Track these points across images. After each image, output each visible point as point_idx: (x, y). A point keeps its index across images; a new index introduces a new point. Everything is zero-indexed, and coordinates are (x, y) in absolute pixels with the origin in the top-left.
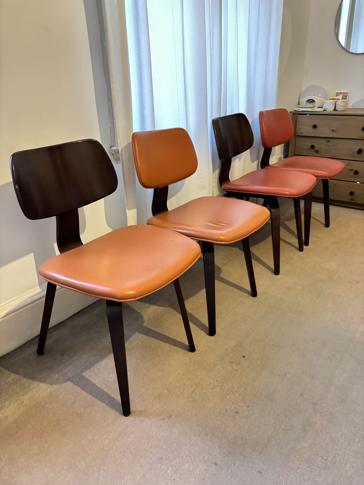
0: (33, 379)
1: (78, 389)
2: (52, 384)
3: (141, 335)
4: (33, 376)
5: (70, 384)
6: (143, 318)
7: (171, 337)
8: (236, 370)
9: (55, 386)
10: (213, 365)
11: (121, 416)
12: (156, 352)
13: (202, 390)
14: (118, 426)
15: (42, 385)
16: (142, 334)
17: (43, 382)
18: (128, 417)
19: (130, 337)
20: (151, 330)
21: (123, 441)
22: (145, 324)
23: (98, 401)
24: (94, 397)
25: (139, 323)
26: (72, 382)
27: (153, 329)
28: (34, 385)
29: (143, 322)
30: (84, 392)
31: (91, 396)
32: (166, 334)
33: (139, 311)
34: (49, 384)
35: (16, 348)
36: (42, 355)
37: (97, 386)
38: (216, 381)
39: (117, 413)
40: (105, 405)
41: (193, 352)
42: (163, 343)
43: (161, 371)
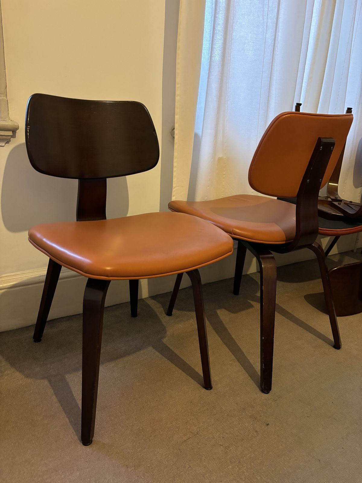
0: (13, 365)
1: (50, 391)
2: (27, 376)
3: (154, 350)
4: (13, 362)
5: (46, 382)
6: (166, 332)
7: (188, 363)
8: (256, 432)
9: (29, 380)
10: (228, 415)
11: (79, 441)
12: (162, 375)
13: (198, 444)
14: (68, 454)
15: (18, 374)
16: (156, 350)
17: (20, 372)
18: (87, 447)
19: (140, 350)
20: (169, 348)
21: (63, 476)
22: (164, 341)
23: (64, 413)
24: (62, 406)
25: (159, 337)
26: (50, 381)
27: (171, 348)
28: (9, 372)
29: (164, 337)
30: (54, 397)
31: (59, 405)
32: (183, 358)
33: (164, 324)
34: (24, 376)
35: (18, 328)
36: (38, 342)
37: (73, 395)
38: (222, 438)
39: (76, 437)
40: (68, 421)
41: (207, 390)
42: (176, 367)
43: (156, 401)
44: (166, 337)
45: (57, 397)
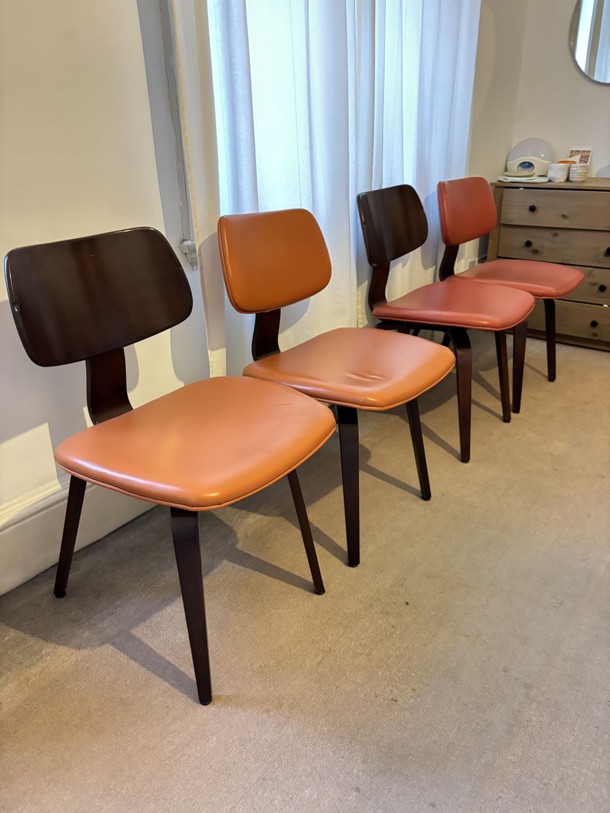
0: (46, 639)
1: (123, 657)
2: (79, 648)
3: (231, 564)
4: (45, 634)
5: (109, 649)
6: (236, 535)
7: (283, 568)
8: (393, 627)
9: (84, 652)
10: (355, 618)
11: (195, 704)
12: (257, 593)
13: (335, 660)
14: (190, 722)
15: (62, 649)
16: (234, 562)
17: (64, 645)
18: (209, 706)
19: (213, 568)
20: (249, 555)
21: (198, 748)
22: (239, 546)
23: (157, 677)
24: (150, 670)
25: (229, 543)
26: (113, 644)
27: (252, 554)
28: (48, 650)
29: (237, 542)
30: (132, 662)
31: (146, 670)
32: (274, 563)
33: (228, 523)
34: (73, 648)
35: (18, 586)
36: (62, 597)
37: (156, 652)
38: (358, 646)
39: (190, 700)
40: (168, 685)
41: (321, 594)
42: (270, 578)
43: (266, 627)
44: (238, 541)
45: (136, 661)
